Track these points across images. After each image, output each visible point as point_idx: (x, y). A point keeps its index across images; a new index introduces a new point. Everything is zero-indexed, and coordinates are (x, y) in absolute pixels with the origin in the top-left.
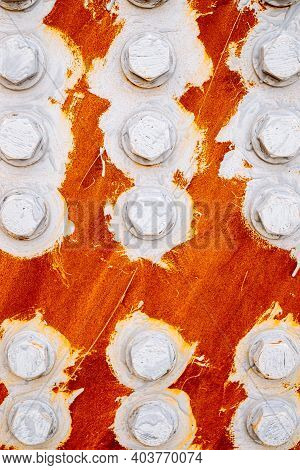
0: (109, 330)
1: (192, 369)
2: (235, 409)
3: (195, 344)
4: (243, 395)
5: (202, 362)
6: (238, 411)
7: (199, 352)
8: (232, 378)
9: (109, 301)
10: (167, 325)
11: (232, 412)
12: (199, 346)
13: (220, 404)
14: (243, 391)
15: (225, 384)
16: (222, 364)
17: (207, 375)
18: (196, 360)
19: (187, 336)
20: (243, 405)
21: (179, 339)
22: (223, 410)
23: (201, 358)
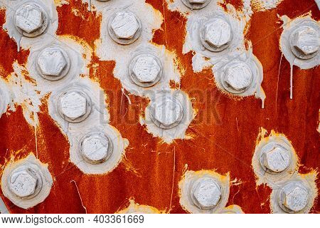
0: (176, 190)
1: (233, 189)
2: (269, 201)
3: (228, 174)
4: (270, 190)
5: (237, 182)
6: (271, 201)
7: (233, 178)
8: (258, 183)
9: (167, 173)
10: (207, 171)
11: (268, 203)
12: (231, 174)
13: (260, 202)
14: (268, 187)
15: (256, 188)
16: (249, 178)
17: (244, 188)
18: (234, 183)
19: (221, 171)
20: (272, 195)
21: (218, 176)
22: (262, 204)
23: (235, 181)
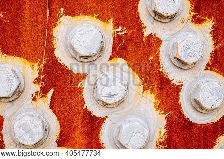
0: (50, 39)
1: (117, 39)
2: (158, 54)
3: (111, 21)
4: (159, 42)
5: (121, 31)
6: (162, 54)
7: (116, 25)
8: (146, 33)
9: (40, 18)
10: (86, 17)
11: (158, 57)
12: (114, 22)
13: (148, 55)
14: (158, 38)
15: (144, 39)
16: (135, 26)
17: (130, 39)
18: (117, 32)
19: (103, 18)
20: (162, 48)
21: (99, 23)
22: (151, 58)
23: (120, 29)
